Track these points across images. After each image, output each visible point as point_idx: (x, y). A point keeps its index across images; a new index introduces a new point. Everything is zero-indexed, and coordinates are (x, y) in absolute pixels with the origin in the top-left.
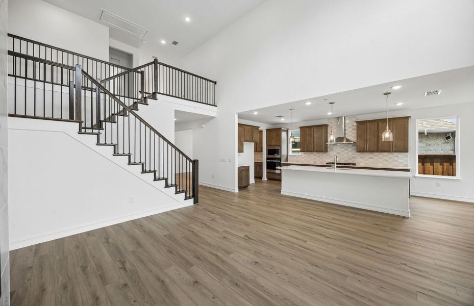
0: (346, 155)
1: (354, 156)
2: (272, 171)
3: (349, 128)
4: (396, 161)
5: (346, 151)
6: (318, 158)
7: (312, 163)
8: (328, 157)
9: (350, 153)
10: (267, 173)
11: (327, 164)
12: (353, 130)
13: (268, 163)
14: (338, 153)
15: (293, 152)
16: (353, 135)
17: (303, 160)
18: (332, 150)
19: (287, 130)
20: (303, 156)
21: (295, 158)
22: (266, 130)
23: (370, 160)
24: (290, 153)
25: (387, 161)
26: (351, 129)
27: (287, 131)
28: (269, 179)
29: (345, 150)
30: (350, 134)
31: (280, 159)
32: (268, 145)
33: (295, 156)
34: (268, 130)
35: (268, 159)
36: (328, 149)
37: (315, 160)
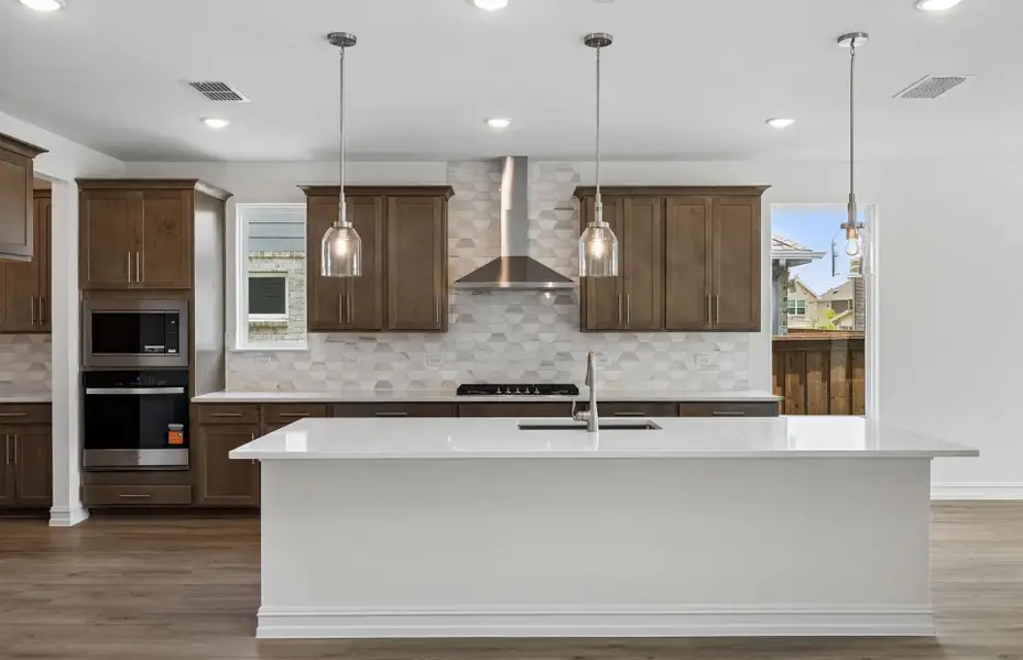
0: (530, 347)
1: (563, 347)
2: (117, 456)
3: (544, 214)
4: (714, 366)
5: (531, 328)
6: (399, 365)
7: (367, 392)
8: (452, 356)
9: (547, 337)
10: (87, 470)
11: (463, 390)
12: (560, 226)
13: (90, 407)
14: (498, 336)
15: (254, 328)
16: (558, 252)
17: (320, 375)
18: (467, 319)
19: (222, 202)
20: (317, 356)
21: (272, 365)
22: (81, 182)
23: (625, 365)
24: (241, 341)
25: (683, 367)
26: (550, 224)
27: (220, 205)
28: (98, 509)
29: (524, 321)
30: (547, 243)
31: (183, 376)
32: (90, 286)
33: (271, 354)
34: (90, 189)
35: (88, 378)
36: (452, 318)
37: (384, 376)
